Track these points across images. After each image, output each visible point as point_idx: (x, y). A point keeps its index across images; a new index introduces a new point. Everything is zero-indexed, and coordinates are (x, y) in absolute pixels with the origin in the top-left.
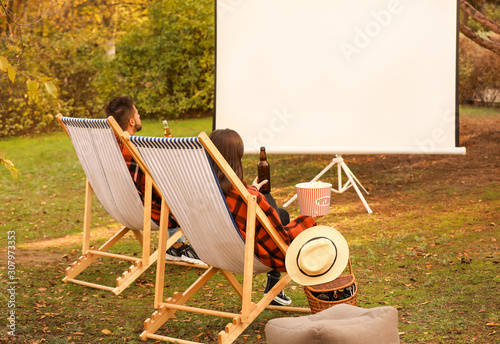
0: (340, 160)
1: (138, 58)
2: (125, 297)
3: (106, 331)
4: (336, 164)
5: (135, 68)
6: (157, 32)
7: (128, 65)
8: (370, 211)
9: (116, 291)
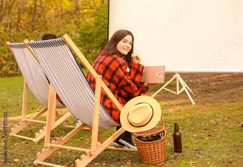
0: (178, 76)
1: (88, 37)
2: (39, 144)
3: (16, 160)
4: (176, 78)
5: (86, 42)
6: (97, 24)
7: (83, 41)
8: (194, 103)
9: (35, 140)
